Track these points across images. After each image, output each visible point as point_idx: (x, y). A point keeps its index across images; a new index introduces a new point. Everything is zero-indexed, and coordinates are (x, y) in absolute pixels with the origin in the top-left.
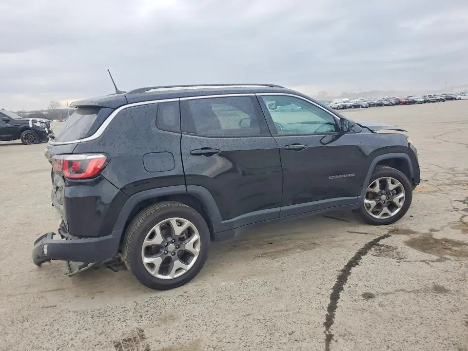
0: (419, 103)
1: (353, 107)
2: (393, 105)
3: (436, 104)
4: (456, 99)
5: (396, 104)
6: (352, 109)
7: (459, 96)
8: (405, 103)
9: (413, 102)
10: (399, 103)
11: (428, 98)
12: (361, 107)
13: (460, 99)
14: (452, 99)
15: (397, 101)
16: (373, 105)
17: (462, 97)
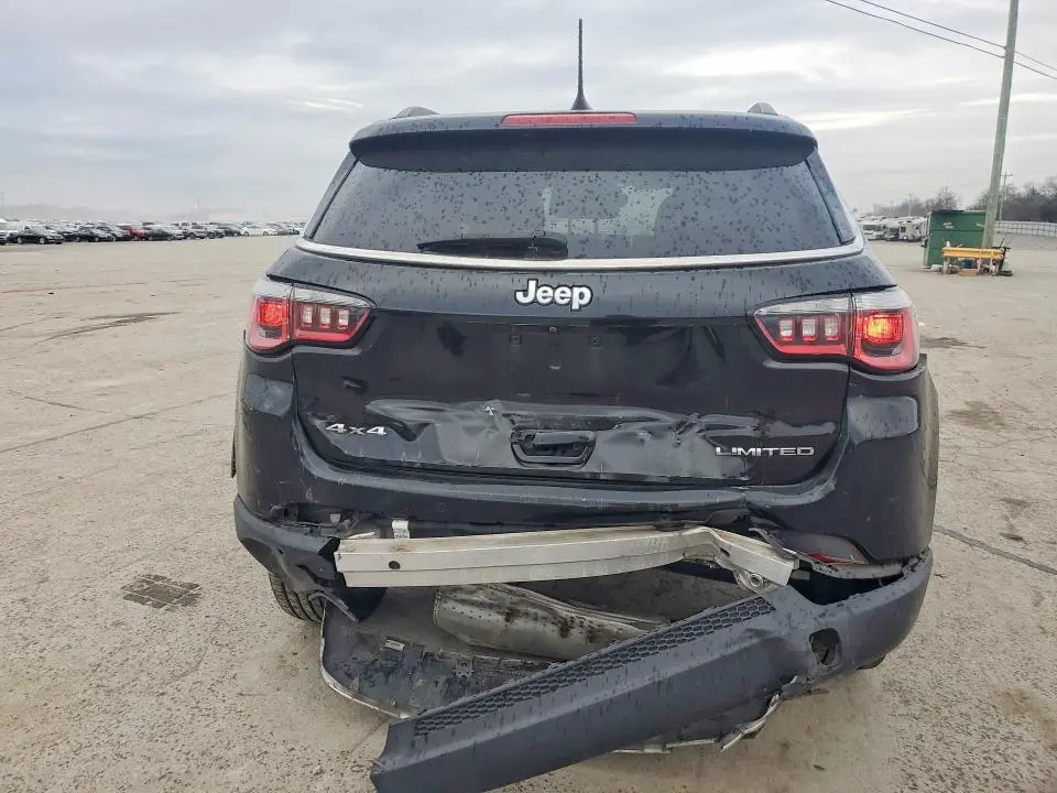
0: (175, 239)
1: (19, 240)
2: (119, 239)
3: (207, 241)
4: (239, 234)
5: (125, 239)
6: (16, 246)
7: (245, 229)
8: (144, 237)
9: (161, 236)
10: (130, 236)
11: (190, 229)
12: (42, 241)
13: (247, 235)
14: (230, 233)
15: (127, 233)
16: (70, 238)
17: (251, 231)
